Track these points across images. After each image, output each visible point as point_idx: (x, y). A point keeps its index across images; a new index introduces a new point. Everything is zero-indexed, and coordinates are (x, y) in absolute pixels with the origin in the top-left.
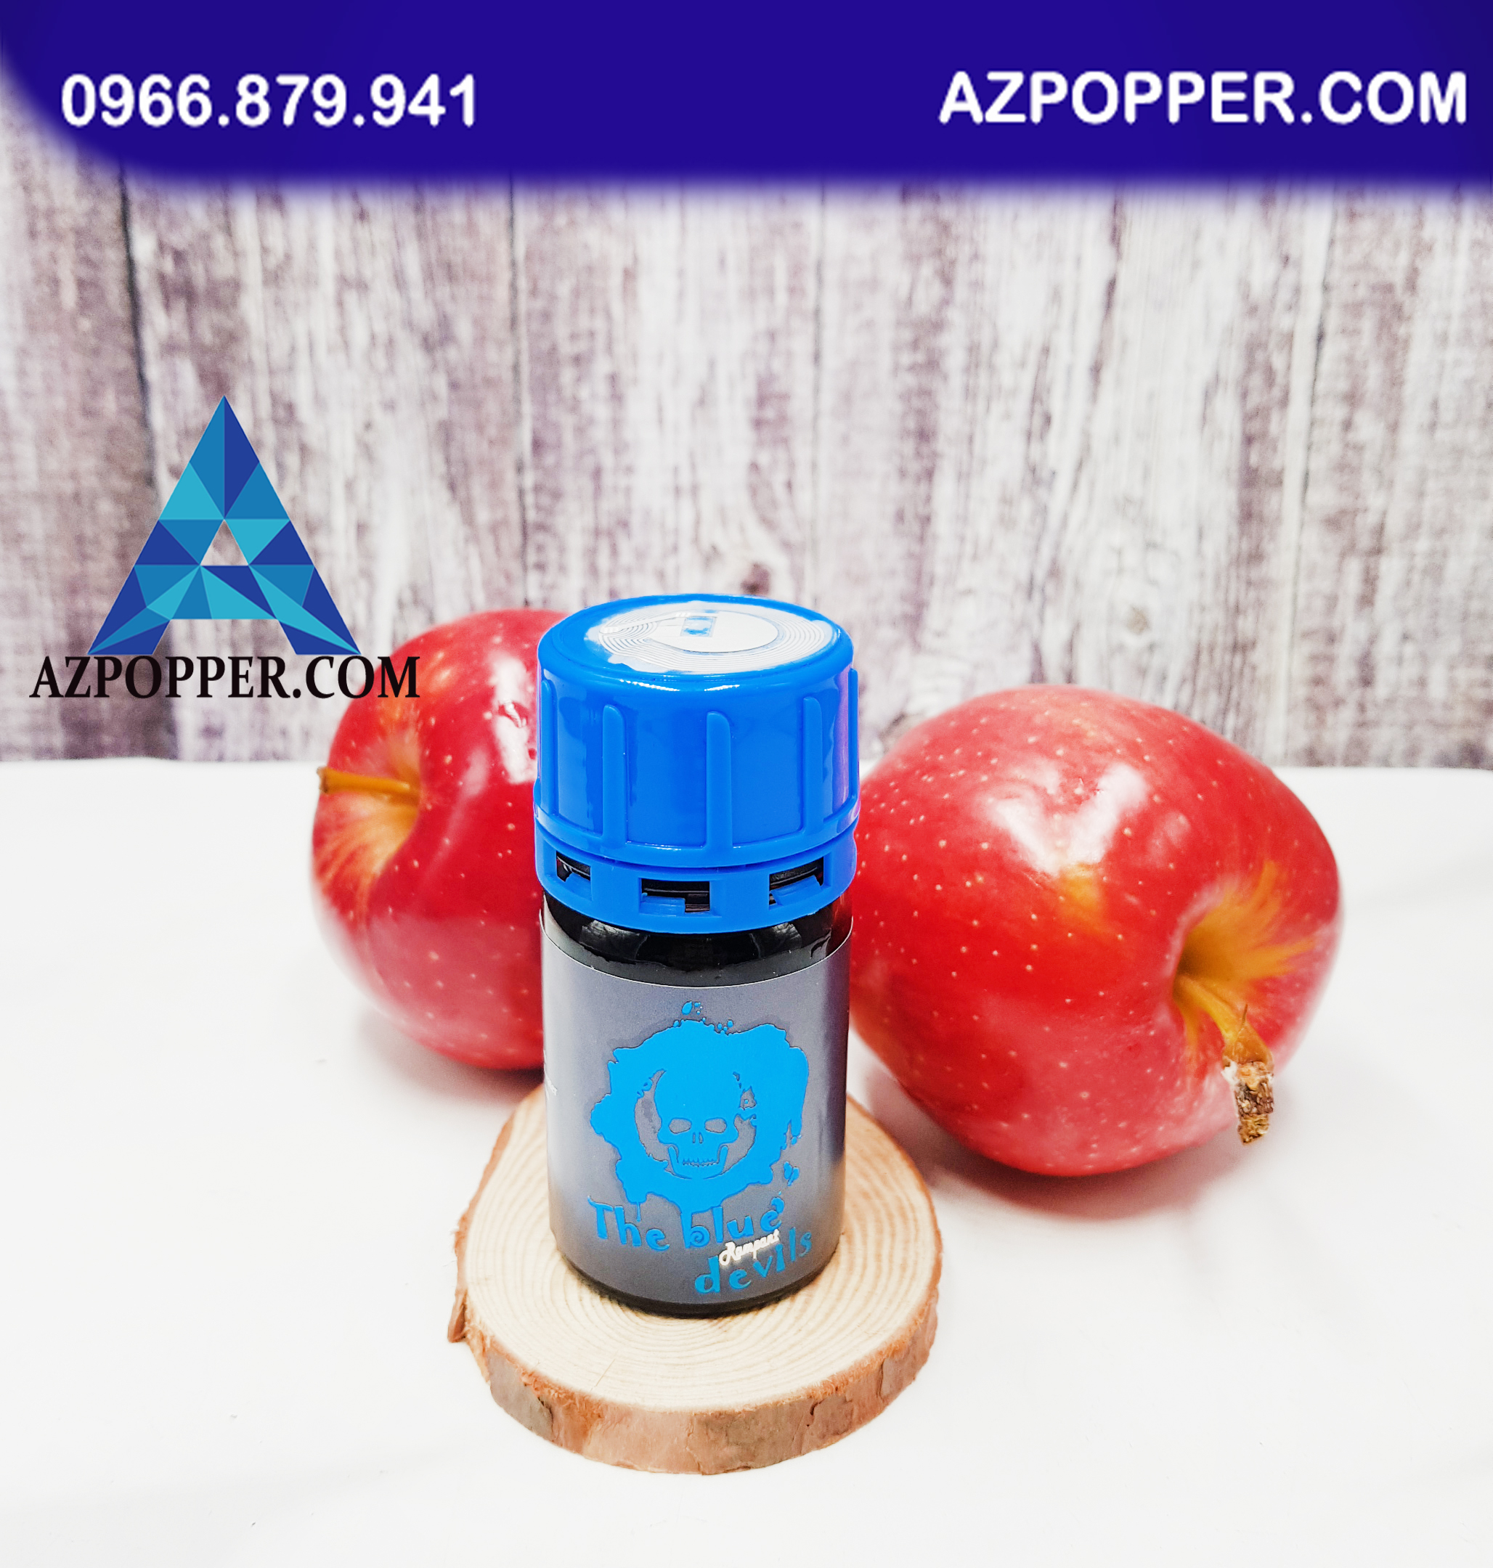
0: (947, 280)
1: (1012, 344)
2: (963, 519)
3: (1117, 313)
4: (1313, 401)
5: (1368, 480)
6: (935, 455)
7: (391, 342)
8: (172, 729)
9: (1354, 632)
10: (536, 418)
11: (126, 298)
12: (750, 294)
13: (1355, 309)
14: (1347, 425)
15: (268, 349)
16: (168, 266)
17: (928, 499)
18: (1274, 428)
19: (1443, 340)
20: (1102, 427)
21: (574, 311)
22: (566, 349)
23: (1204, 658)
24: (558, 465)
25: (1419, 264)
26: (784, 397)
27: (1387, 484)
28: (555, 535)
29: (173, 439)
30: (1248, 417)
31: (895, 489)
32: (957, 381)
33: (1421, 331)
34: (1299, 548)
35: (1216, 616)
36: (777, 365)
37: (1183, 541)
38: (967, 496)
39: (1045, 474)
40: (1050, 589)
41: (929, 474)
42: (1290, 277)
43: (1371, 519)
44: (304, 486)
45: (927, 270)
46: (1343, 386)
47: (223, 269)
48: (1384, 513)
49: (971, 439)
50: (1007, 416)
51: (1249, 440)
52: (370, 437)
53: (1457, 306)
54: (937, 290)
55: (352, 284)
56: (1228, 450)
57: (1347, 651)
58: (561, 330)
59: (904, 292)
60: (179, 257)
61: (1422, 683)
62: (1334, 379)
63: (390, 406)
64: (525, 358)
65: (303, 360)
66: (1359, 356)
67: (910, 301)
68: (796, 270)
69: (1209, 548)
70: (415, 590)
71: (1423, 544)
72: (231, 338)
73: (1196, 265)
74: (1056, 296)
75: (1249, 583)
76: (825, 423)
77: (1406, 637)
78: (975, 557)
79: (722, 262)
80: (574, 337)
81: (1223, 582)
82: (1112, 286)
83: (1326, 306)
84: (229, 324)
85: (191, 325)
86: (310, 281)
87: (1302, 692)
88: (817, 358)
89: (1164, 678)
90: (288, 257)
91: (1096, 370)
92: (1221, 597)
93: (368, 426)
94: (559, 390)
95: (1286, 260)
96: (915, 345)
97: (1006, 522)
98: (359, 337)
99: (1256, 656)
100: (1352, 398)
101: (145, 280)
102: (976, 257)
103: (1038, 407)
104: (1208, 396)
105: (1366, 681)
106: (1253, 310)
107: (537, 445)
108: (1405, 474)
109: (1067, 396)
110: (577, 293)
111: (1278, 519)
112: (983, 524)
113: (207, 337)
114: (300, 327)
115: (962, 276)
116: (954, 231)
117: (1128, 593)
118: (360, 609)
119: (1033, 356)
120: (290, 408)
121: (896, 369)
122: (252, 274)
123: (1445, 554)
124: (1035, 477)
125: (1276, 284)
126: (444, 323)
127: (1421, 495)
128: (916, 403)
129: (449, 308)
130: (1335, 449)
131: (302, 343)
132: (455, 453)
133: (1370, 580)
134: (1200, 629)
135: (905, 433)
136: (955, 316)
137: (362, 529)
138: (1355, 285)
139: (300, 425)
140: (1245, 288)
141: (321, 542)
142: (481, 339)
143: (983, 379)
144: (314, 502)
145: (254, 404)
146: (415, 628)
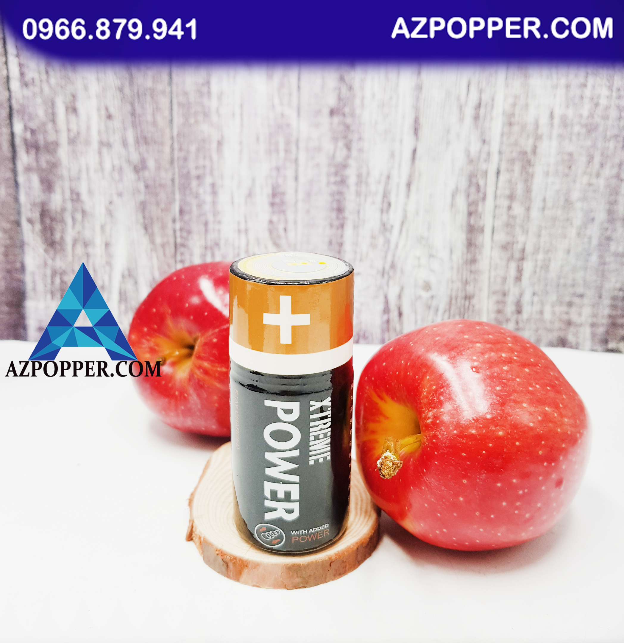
0: (348, 147)
1: (375, 174)
2: (356, 244)
3: (417, 162)
4: (495, 198)
5: (518, 230)
6: (344, 218)
7: (121, 169)
8: (24, 327)
9: (513, 292)
10: (181, 201)
11: (11, 149)
12: (269, 152)
13: (512, 161)
14: (510, 208)
15: (69, 170)
16: (28, 135)
17: (342, 236)
18: (480, 209)
19: (547, 174)
20: (411, 208)
21: (197, 157)
22: (194, 173)
23: (454, 302)
24: (190, 220)
25: (537, 144)
26: (283, 194)
27: (526, 232)
28: (188, 248)
29: (29, 207)
30: (469, 205)
31: (328, 232)
32: (353, 189)
33: (538, 170)
34: (491, 258)
35: (458, 285)
36: (280, 181)
37: (444, 254)
38: (358, 235)
39: (389, 227)
40: (391, 273)
41: (342, 226)
42: (486, 148)
43: (520, 246)
44: (83, 227)
45: (341, 144)
46: (507, 192)
47: (51, 137)
48: (525, 244)
49: (359, 212)
50: (373, 203)
51: (470, 214)
52: (112, 207)
53: (553, 160)
54: (345, 152)
55: (104, 144)
56: (462, 218)
57: (511, 300)
58: (191, 165)
59: (331, 152)
60: (33, 132)
61: (541, 312)
62: (504, 190)
63: (120, 195)
64: (177, 176)
65: (84, 175)
66: (514, 180)
67: (334, 156)
68: (288, 143)
69: (455, 257)
70: (129, 270)
71: (540, 256)
72: (54, 166)
73: (448, 143)
74: (392, 155)
76: (300, 205)
77: (534, 294)
78: (361, 260)
79: (258, 139)
80: (197, 168)
81: (461, 271)
82: (415, 151)
83: (500, 160)
84: (53, 160)
85: (37, 160)
86: (87, 143)
87: (493, 316)
88: (296, 178)
89: (437, 310)
90: (78, 133)
91: (409, 185)
92: (460, 277)
93: (111, 203)
94: (191, 189)
95: (484, 142)
96: (336, 174)
97: (373, 246)
98: (108, 166)
99: (474, 301)
100: (511, 197)
101: (18, 141)
102: (360, 139)
103: (385, 200)
104: (453, 196)
105: (519, 311)
106: (471, 162)
107: (181, 212)
108: (533, 228)
109: (397, 195)
110: (198, 150)
111: (483, 246)
112: (365, 246)
113: (44, 165)
114: (83, 162)
115: (355, 146)
116: (351, 128)
117: (423, 275)
118: (106, 278)
119: (383, 179)
120: (78, 195)
121: (328, 183)
122: (63, 139)
123: (550, 260)
124: (385, 228)
125: (480, 151)
126: (143, 161)
127: (539, 236)
128: (337, 197)
129: (145, 155)
130: (505, 218)
131: (84, 168)
132: (147, 214)
133: (520, 271)
134: (452, 290)
135: (332, 209)
136: (352, 162)
137: (107, 245)
138: (512, 152)
139: (82, 202)
140: (468, 153)
141: (90, 250)
142: (158, 168)
143: (363, 188)
144: (87, 234)
145: (63, 193)
146: (129, 286)
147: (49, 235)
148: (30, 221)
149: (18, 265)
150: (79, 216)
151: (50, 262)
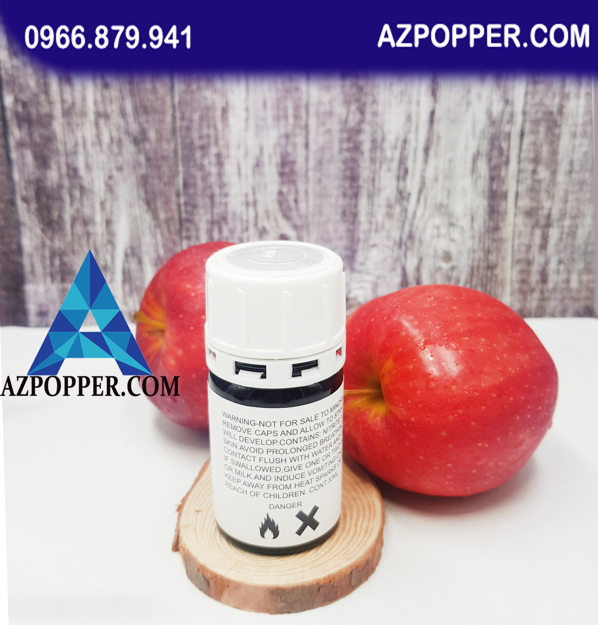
0: (362, 112)
1: (391, 138)
2: (371, 214)
3: (435, 125)
4: (519, 162)
5: (543, 195)
6: (359, 187)
7: (120, 141)
8: (25, 313)
9: (538, 260)
10: (185, 173)
12: (277, 119)
13: (536, 122)
14: (534, 172)
15: (65, 144)
16: (20, 108)
17: (356, 206)
18: (503, 173)
19: (574, 135)
20: (430, 174)
21: (201, 126)
22: (197, 143)
23: (475, 272)
24: (195, 193)
25: (564, 103)
26: (293, 163)
27: (551, 197)
28: (194, 224)
29: (23, 184)
30: (491, 169)
31: (342, 202)
32: (367, 155)
33: (565, 132)
34: (515, 225)
35: (480, 254)
36: (290, 149)
37: (465, 222)
38: (373, 205)
39: (406, 195)
40: (409, 244)
41: (356, 195)
42: (509, 109)
43: (545, 212)
44: (82, 204)
45: (353, 108)
46: (532, 155)
47: (45, 109)
48: (551, 209)
49: (373, 180)
50: (389, 170)
51: (492, 179)
52: (111, 183)
53: (580, 120)
54: (358, 116)
55: (102, 116)
56: (483, 183)
57: (535, 268)
58: (195, 135)
59: (344, 117)
60: (25, 105)
61: (568, 281)
62: (528, 153)
63: (120, 169)
64: (179, 147)
65: (81, 149)
66: (538, 142)
67: (346, 121)
68: (297, 108)
69: (476, 225)
70: (132, 248)
71: (567, 223)
72: (49, 139)
73: (469, 104)
74: (409, 118)
75: (494, 240)
76: (311, 174)
77: (560, 262)
78: (376, 230)
79: (265, 105)
80: (201, 138)
81: (482, 240)
82: (432, 114)
83: (524, 121)
84: (47, 133)
85: (30, 134)
86: (83, 114)
87: (517, 286)
88: (307, 146)
89: (458, 281)
90: (73, 104)
91: (426, 150)
92: (482, 246)
93: (110, 178)
94: (195, 161)
96: (349, 140)
97: (389, 215)
98: (106, 138)
99: (498, 271)
100: (536, 161)
101: (9, 115)
102: (374, 102)
103: (402, 166)
104: (474, 161)
105: (544, 281)
106: (492, 122)
107: (185, 185)
108: (559, 193)
109: (415, 161)
110: (201, 118)
111: (506, 213)
112: (380, 216)
113: (38, 139)
114: (79, 135)
115: (369, 110)
116: (364, 90)
117: (442, 245)
118: (108, 258)
119: (400, 144)
120: (75, 170)
121: (341, 150)
122: (57, 112)
123: (577, 226)
124: (401, 196)
125: (503, 112)
126: (143, 133)
127: (566, 201)
128: (350, 165)
129: (146, 126)
130: (529, 182)
131: (80, 141)
132: (149, 188)
133: (545, 238)
134: (473, 260)
135: (345, 178)
136: (366, 127)
137: (108, 223)
138: (537, 112)
139: (80, 178)
140: (489, 114)
141: (91, 228)
142: (159, 139)
143: (378, 155)
144: (87, 211)
145: (59, 169)
146: (133, 265)
147: (46, 214)
148: (25, 200)
149: (14, 247)
150: (77, 193)
151: (48, 242)
